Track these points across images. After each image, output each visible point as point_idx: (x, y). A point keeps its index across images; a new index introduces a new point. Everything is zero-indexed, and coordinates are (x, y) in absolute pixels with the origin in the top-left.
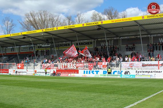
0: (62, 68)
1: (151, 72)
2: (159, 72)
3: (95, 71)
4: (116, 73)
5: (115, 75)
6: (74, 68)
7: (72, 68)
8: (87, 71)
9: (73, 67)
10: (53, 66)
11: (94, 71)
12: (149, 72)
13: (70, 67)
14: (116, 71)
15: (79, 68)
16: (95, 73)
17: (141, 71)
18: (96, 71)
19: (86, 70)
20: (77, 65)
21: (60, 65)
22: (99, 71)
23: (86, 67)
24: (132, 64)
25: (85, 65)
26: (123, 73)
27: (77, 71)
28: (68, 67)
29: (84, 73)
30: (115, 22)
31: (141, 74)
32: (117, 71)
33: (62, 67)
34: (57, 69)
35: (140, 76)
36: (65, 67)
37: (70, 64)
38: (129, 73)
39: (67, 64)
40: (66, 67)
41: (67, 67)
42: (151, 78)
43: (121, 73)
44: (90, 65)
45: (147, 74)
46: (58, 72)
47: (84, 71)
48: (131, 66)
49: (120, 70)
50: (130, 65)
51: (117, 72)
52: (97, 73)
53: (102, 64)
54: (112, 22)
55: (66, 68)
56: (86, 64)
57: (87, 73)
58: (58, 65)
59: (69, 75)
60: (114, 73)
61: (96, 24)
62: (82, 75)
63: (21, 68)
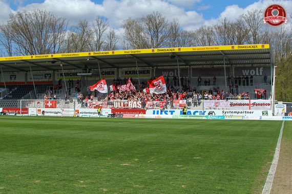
1: (241, 113)
2: (250, 112)
4: (197, 114)
5: (196, 116)
7: (136, 107)
8: (158, 111)
9: (137, 105)
10: (106, 104)
11: (167, 111)
12: (238, 113)
13: (132, 105)
14: (198, 112)
16: (169, 113)
17: (229, 111)
18: (170, 111)
19: (156, 110)
21: (117, 102)
22: (174, 111)
23: (157, 106)
26: (206, 114)
27: (144, 112)
28: (129, 106)
29: (154, 113)
30: (197, 51)
31: (229, 114)
32: (199, 111)
33: (120, 106)
34: (113, 108)
35: (228, 117)
36: (124, 106)
38: (214, 114)
39: (128, 102)
40: (126, 105)
41: (128, 105)
42: (244, 119)
43: (203, 114)
45: (236, 114)
47: (154, 111)
49: (202, 110)
50: (215, 104)
52: (172, 114)
53: (178, 103)
54: (193, 51)
55: (126, 107)
56: (156, 102)
57: (158, 113)
58: (115, 103)
59: (136, 116)
60: (194, 113)
61: (171, 51)
62: (155, 116)
63: (52, 107)
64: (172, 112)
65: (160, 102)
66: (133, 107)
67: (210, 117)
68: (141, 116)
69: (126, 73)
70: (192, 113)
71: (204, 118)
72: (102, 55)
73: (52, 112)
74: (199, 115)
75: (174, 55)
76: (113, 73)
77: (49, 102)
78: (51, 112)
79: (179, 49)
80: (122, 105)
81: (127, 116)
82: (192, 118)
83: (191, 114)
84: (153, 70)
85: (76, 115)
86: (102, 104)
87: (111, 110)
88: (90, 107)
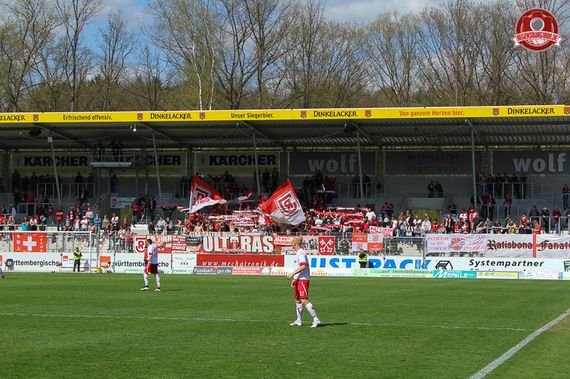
0: (217, 249)
1: (514, 264)
2: (536, 264)
3: (340, 260)
4: (409, 267)
5: (407, 272)
6: (265, 248)
7: (261, 251)
8: (314, 261)
9: (263, 245)
10: (182, 242)
11: (338, 260)
12: (508, 264)
13: (249, 247)
14: (411, 261)
15: (286, 249)
16: (342, 265)
17: (486, 260)
18: (343, 260)
20: (279, 240)
21: (210, 239)
22: (354, 260)
23: (312, 247)
24: (459, 240)
25: (307, 241)
26: (432, 266)
27: (280, 262)
28: (243, 247)
30: (408, 117)
31: (486, 268)
32: (414, 259)
33: (220, 246)
34: (200, 251)
35: (484, 273)
36: (230, 246)
37: (252, 237)
38: (448, 267)
39: (239, 237)
40: (234, 246)
41: (239, 245)
42: (521, 278)
43: (425, 266)
44: (323, 242)
45: (502, 268)
46: (204, 263)
48: (455, 245)
49: (421, 258)
50: (453, 243)
51: (414, 262)
52: (349, 266)
53: (365, 240)
54: (403, 117)
55: (235, 250)
56: (310, 238)
57: (314, 265)
58: (205, 239)
59: (266, 271)
60: (403, 265)
61: (347, 117)
63: (36, 249)
64: (349, 263)
65: (320, 239)
66: (254, 250)
67: (442, 274)
68: (276, 270)
69: (213, 160)
70: (398, 265)
71: (428, 276)
72: (174, 119)
73: (35, 263)
74: (414, 269)
75: (352, 127)
76: (177, 160)
77: (30, 238)
78: (31, 263)
79: (368, 113)
80: (225, 245)
81: (240, 270)
82: (400, 275)
83: (394, 266)
84: (283, 156)
85: (104, 270)
86: (172, 242)
87: (195, 256)
88: (141, 250)
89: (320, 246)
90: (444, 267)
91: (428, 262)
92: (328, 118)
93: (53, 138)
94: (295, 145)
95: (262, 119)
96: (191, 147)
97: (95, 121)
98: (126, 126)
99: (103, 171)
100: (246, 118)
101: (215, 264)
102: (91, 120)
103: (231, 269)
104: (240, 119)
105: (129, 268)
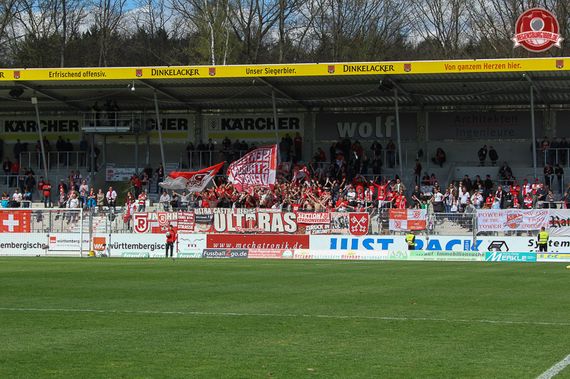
0: (231, 228)
3: (376, 241)
4: (456, 248)
5: (454, 254)
6: (287, 227)
7: (281, 230)
8: (344, 242)
9: (284, 223)
10: (189, 221)
11: (372, 241)
13: (268, 225)
14: (459, 242)
15: (312, 227)
16: (377, 246)
18: (379, 241)
19: (339, 238)
20: (303, 217)
21: (223, 216)
22: (392, 241)
23: (342, 226)
24: (515, 216)
25: (336, 219)
26: (483, 248)
27: (304, 243)
28: (261, 226)
29: (333, 246)
30: (457, 71)
32: (462, 239)
33: (234, 224)
34: (210, 231)
35: (546, 257)
36: (245, 224)
37: (271, 214)
38: (503, 248)
39: (257, 215)
40: (251, 224)
41: (256, 223)
43: (475, 247)
44: (354, 220)
45: (566, 249)
46: (215, 245)
47: (334, 241)
48: (511, 222)
49: (471, 238)
50: (509, 220)
51: (462, 242)
52: (385, 247)
53: (404, 217)
54: (448, 71)
55: (251, 228)
56: (340, 214)
57: (344, 246)
58: (216, 216)
59: (287, 254)
60: (449, 246)
61: (382, 72)
62: (338, 254)
63: (17, 229)
64: (385, 244)
65: (351, 216)
66: (274, 230)
67: (495, 256)
68: (299, 253)
69: (225, 124)
70: (443, 246)
71: (479, 259)
72: (179, 76)
73: (17, 246)
74: (462, 251)
75: (389, 83)
76: (183, 124)
77: (11, 216)
78: (12, 245)
79: (407, 67)
80: (239, 223)
81: (257, 253)
82: (447, 258)
83: (438, 247)
84: (308, 118)
85: (98, 254)
86: (178, 220)
87: (205, 236)
88: (141, 229)
89: (352, 224)
90: (498, 248)
91: (479, 242)
92: (360, 73)
93: (38, 100)
94: (321, 106)
95: (283, 75)
96: (199, 109)
97: (86, 78)
98: (123, 84)
99: (96, 137)
100: (263, 74)
101: (228, 245)
102: (82, 78)
103: (247, 251)
104: (257, 75)
105: (128, 251)
